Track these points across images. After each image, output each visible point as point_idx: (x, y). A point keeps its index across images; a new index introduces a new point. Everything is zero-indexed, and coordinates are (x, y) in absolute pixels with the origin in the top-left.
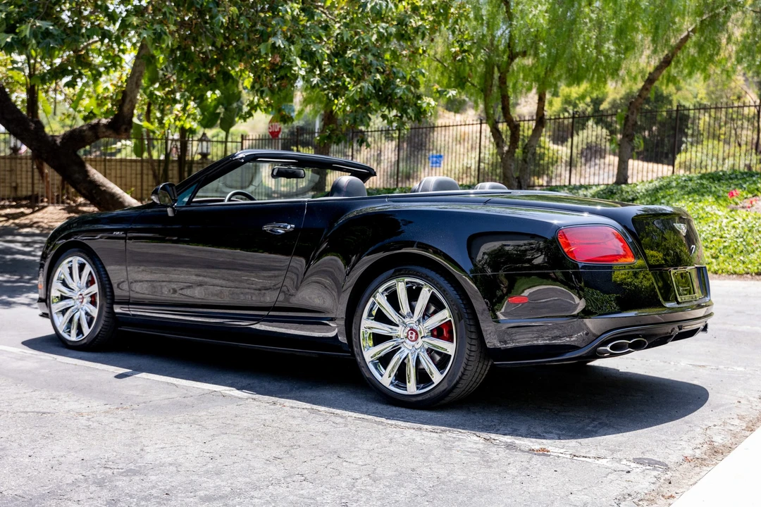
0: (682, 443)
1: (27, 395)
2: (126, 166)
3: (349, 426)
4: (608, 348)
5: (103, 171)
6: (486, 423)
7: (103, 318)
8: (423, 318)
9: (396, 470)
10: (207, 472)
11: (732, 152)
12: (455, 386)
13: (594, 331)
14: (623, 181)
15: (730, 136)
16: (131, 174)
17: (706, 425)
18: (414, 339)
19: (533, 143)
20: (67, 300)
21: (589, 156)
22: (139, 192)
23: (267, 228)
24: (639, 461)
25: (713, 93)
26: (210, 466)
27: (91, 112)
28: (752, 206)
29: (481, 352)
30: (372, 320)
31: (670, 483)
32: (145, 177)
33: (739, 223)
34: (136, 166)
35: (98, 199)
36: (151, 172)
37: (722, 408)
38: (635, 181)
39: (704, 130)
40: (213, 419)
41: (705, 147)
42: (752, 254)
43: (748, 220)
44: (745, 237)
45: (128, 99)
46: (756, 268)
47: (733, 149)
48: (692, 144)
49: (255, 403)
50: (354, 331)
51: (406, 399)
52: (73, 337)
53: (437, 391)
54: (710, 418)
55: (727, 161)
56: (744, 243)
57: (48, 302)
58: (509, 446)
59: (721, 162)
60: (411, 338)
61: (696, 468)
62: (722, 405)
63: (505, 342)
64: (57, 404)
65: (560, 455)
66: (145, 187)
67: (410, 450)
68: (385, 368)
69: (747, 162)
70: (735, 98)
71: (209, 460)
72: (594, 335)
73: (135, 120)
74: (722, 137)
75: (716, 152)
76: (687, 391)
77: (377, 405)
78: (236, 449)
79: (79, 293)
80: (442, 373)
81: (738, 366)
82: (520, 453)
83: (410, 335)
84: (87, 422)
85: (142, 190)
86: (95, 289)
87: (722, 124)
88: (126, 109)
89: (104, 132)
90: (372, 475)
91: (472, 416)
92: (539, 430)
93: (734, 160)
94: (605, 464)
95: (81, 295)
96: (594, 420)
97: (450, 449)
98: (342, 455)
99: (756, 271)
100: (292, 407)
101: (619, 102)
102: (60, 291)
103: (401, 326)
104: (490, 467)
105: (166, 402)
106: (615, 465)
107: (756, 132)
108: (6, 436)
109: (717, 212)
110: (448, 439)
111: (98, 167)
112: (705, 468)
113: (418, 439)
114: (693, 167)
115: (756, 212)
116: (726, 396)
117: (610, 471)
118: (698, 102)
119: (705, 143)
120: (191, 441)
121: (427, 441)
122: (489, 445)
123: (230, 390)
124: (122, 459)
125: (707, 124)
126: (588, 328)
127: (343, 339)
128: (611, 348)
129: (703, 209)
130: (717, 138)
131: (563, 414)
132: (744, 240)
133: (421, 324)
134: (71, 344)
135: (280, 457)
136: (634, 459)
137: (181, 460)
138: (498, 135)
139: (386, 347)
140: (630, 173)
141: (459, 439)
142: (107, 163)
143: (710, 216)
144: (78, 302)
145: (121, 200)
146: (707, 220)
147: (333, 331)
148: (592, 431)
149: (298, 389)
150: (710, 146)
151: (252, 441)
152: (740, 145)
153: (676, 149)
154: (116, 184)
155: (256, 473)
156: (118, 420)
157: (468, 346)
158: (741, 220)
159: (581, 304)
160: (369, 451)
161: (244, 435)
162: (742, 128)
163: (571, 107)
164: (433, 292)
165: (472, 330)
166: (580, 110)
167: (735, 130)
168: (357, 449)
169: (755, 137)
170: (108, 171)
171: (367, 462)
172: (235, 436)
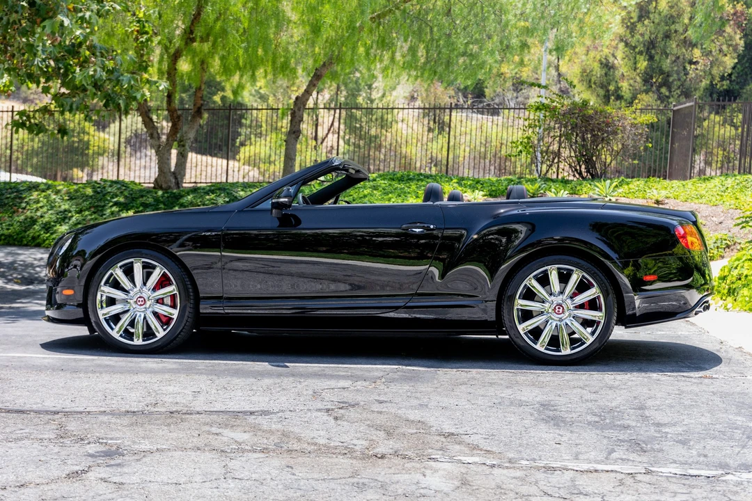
4: (702, 309)
13: (689, 300)
23: (407, 227)
39: (263, 122)
52: (138, 341)
53: (590, 349)
58: (684, 377)
60: (559, 311)
65: (722, 377)
79: (138, 296)
83: (557, 310)
103: (548, 304)
107: (314, 126)
133: (568, 300)
139: (538, 320)
144: (135, 305)
164: (583, 275)
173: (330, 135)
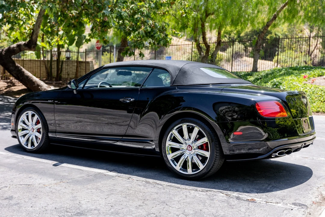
0: (310, 195)
1: (18, 176)
2: (33, 63)
3: (166, 189)
4: (277, 154)
5: (22, 65)
6: (224, 187)
7: (44, 139)
8: (195, 141)
9: (194, 211)
10: (112, 213)
11: (298, 55)
12: (210, 171)
13: (271, 147)
14: (255, 70)
15: (297, 48)
16: (35, 67)
17: (317, 186)
18: (190, 150)
19: (216, 53)
20: (26, 131)
21: (236, 57)
22: (39, 75)
23: (121, 100)
24: (294, 204)
25: (290, 29)
26: (112, 210)
27: (17, 38)
28: (314, 82)
29: (221, 156)
30: (171, 141)
31: (310, 214)
32: (42, 68)
33: (308, 90)
34: (38, 63)
35: (21, 78)
36: (44, 66)
37: (321, 178)
38: (260, 70)
39: (286, 46)
40: (105, 187)
41: (287, 53)
42: (314, 103)
43: (312, 89)
44: (311, 96)
45: (35, 34)
46: (316, 110)
47: (299, 54)
48: (281, 52)
49: (120, 178)
50: (163, 146)
51: (188, 176)
52: (29, 147)
53: (201, 173)
54: (318, 183)
55: (296, 59)
56: (311, 99)
57: (16, 131)
58: (238, 198)
59: (293, 60)
60: (189, 149)
61: (318, 207)
62: (321, 177)
63: (233, 151)
64: (33, 180)
65: (261, 202)
66: (42, 73)
67: (196, 201)
68: (177, 163)
69: (305, 60)
70: (300, 31)
71: (111, 207)
72: (271, 148)
73: (38, 43)
74: (294, 49)
75: (291, 56)
76: (304, 170)
77: (174, 179)
78: (121, 202)
79: (32, 127)
80: (204, 165)
81: (322, 158)
82: (243, 201)
83: (188, 148)
84: (50, 189)
85: (40, 74)
86: (40, 126)
87: (294, 43)
88: (34, 38)
89: (23, 48)
90: (184, 213)
91: (217, 184)
92: (248, 190)
93: (299, 59)
94: (281, 206)
95: (32, 128)
96: (269, 185)
97: (212, 200)
98: (168, 204)
99: (316, 111)
100: (137, 180)
101: (249, 33)
102: (22, 126)
103: (184, 144)
104: (233, 208)
105: (81, 179)
106: (285, 206)
107: (308, 47)
108: (17, 197)
109: (298, 85)
110: (210, 195)
111: (20, 63)
112: (322, 207)
113: (197, 195)
114: (281, 62)
115: (315, 85)
116: (321, 172)
117: (284, 209)
118: (283, 33)
119: (287, 51)
120: (99, 198)
121: (202, 196)
122: (229, 198)
123: (107, 172)
124: (73, 208)
125: (287, 43)
126: (268, 145)
127: (157, 150)
128: (278, 154)
129: (292, 83)
130: (291, 49)
131: (255, 182)
132: (311, 97)
133: (194, 143)
134: (28, 150)
135: (141, 205)
136: (292, 203)
137: (99, 208)
138: (200, 49)
139: (177, 153)
140: (258, 66)
141: (215, 195)
142: (24, 62)
143: (295, 86)
144: (31, 131)
145: (31, 79)
146: (294, 88)
147: (153, 146)
148: (270, 190)
149: (136, 171)
150: (289, 53)
151: (126, 197)
152: (301, 52)
153: (274, 54)
154: (29, 71)
155: (134, 213)
156: (63, 188)
157: (215, 153)
158: (309, 88)
159: (266, 135)
160: (179, 202)
161: (121, 194)
162: (303, 45)
163: (228, 35)
164: (199, 130)
165: (217, 146)
166: (232, 36)
167: (300, 46)
168: (173, 201)
169: (308, 49)
170: (24, 65)
171: (180, 207)
172: (118, 195)
173: (315, 50)
